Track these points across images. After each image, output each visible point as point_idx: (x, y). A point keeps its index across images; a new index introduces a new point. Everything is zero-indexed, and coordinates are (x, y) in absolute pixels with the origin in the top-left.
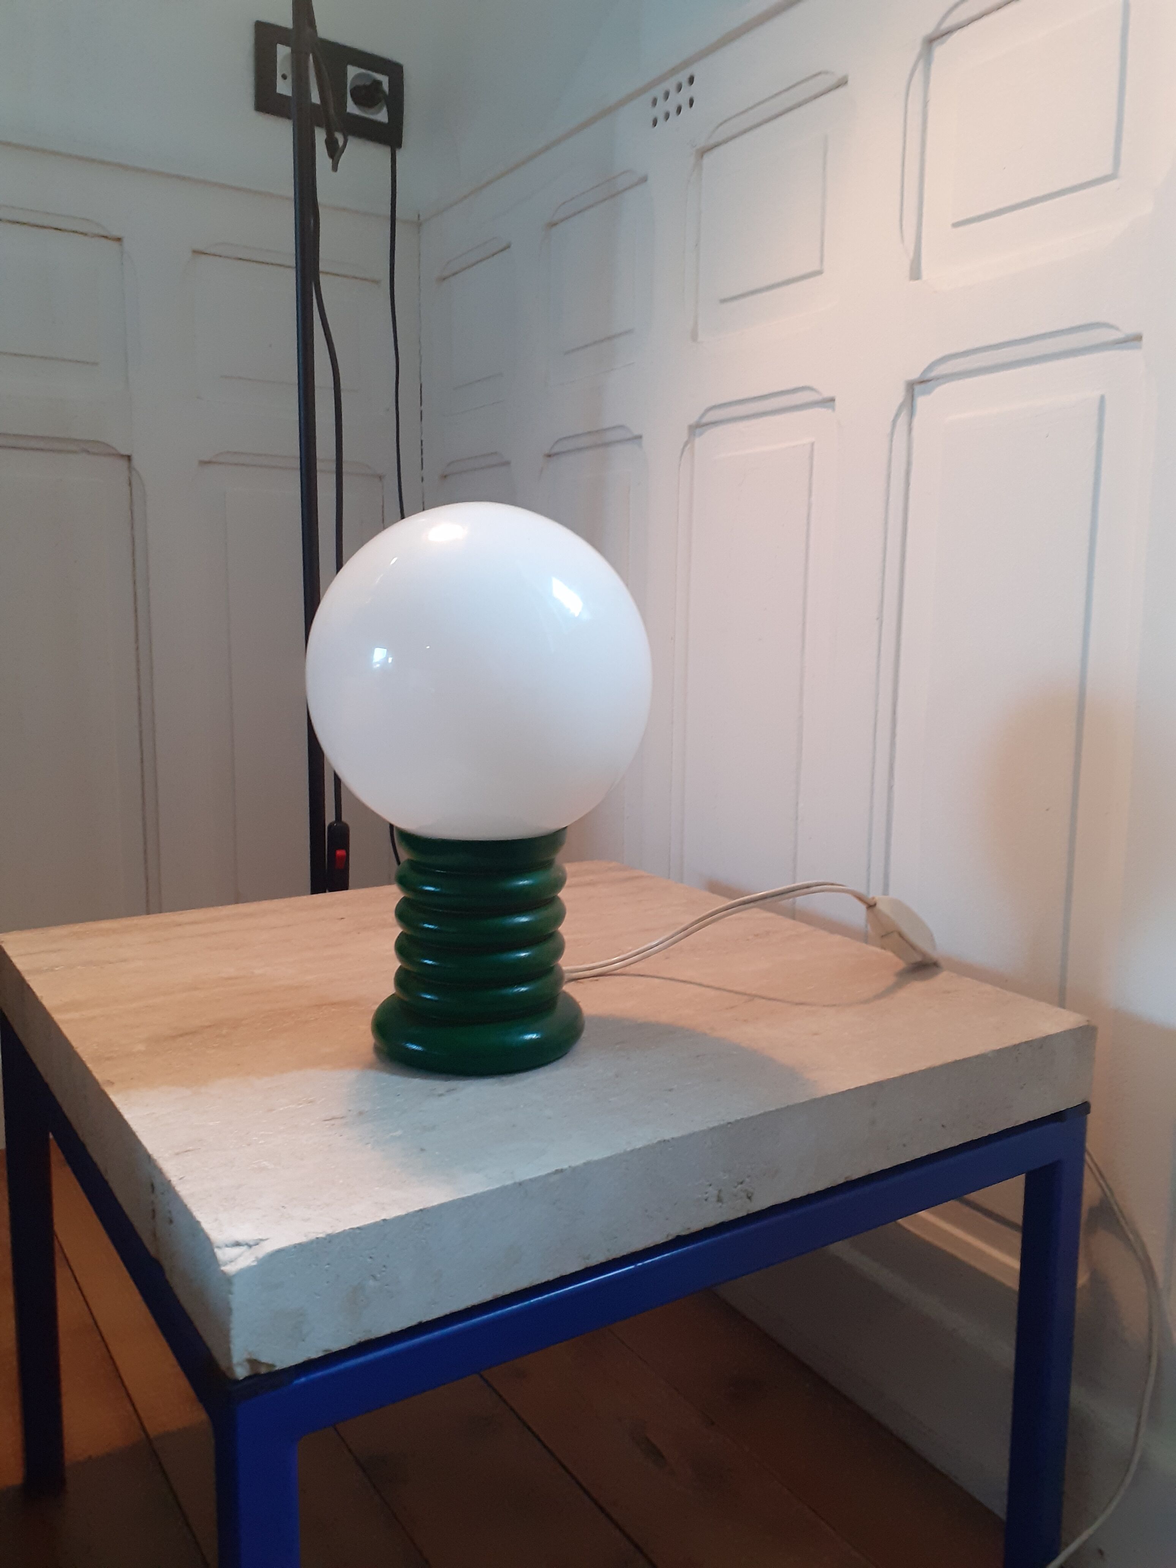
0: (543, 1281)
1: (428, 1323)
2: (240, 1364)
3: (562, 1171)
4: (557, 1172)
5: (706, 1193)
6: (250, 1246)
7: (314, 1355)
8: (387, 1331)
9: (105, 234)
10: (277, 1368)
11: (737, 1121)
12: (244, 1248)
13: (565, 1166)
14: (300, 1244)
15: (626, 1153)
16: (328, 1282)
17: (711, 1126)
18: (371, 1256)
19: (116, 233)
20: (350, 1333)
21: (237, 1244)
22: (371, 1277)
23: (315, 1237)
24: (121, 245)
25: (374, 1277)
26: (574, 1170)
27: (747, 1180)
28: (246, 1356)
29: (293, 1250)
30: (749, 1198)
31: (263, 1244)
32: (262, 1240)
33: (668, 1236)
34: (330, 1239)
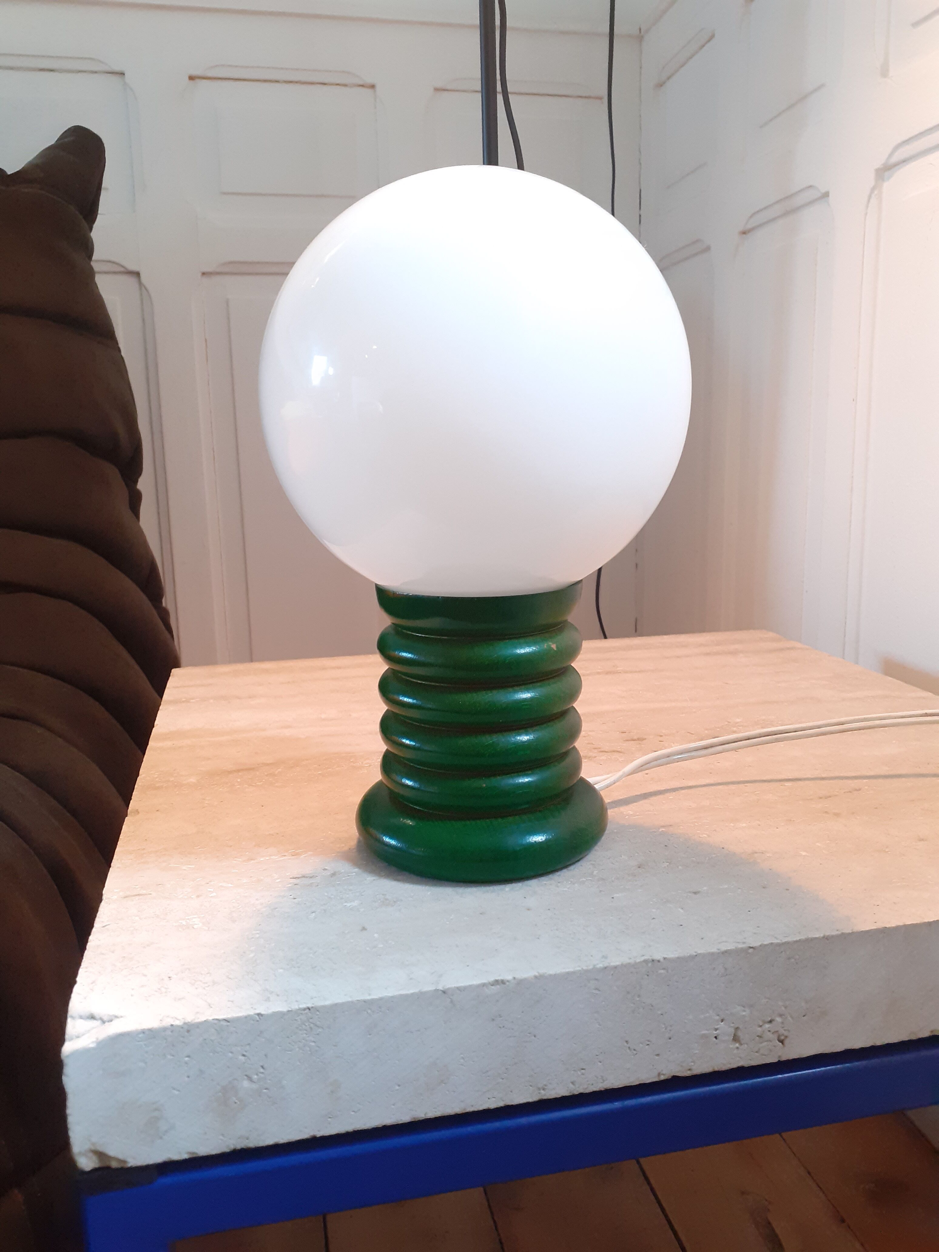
0: (481, 1108)
1: (323, 1138)
2: (83, 1154)
3: (503, 982)
4: (496, 982)
5: (716, 1030)
6: (104, 1022)
7: (176, 1157)
8: (269, 1141)
9: (361, 83)
10: (129, 1165)
11: (762, 946)
12: (99, 1022)
13: (509, 977)
14: (150, 1030)
15: (595, 970)
16: (188, 1077)
17: (724, 948)
18: (245, 1053)
19: (369, 81)
20: (221, 1137)
21: (92, 1017)
22: (245, 1077)
23: (169, 1024)
24: (375, 91)
25: (250, 1078)
26: (520, 983)
27: (779, 1019)
28: (87, 1146)
29: (141, 1036)
30: (782, 1042)
31: (116, 1022)
32: (116, 1017)
33: (659, 1074)
34: (189, 1028)
